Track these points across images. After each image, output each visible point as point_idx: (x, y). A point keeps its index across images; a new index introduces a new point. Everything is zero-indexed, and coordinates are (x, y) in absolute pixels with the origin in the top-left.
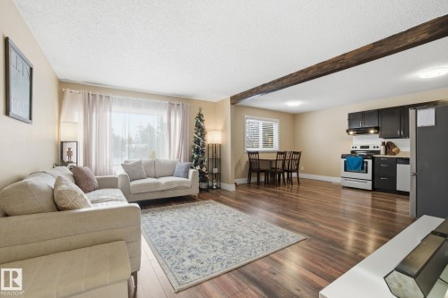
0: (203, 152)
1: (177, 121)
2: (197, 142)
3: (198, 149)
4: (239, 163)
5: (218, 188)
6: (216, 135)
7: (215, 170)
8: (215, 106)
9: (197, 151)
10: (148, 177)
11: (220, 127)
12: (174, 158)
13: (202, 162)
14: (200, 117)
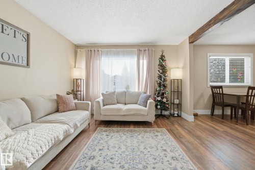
0: (165, 86)
1: (144, 62)
2: (160, 77)
3: (160, 83)
4: (202, 96)
5: (179, 116)
6: (177, 72)
7: (176, 101)
8: (176, 49)
9: (160, 85)
10: (118, 103)
11: (181, 65)
12: (142, 89)
13: (163, 94)
14: (162, 58)
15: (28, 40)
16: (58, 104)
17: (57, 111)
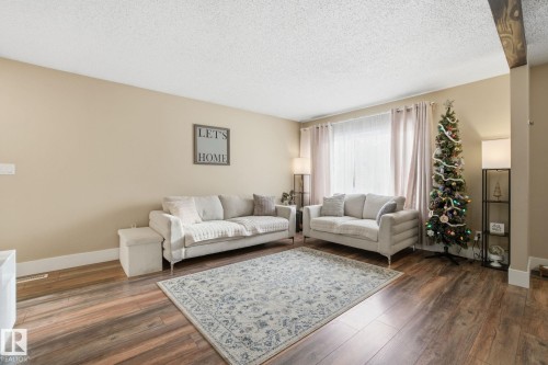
2: (438, 166)
7: (496, 228)
10: (345, 215)
15: (228, 137)
16: (254, 205)
17: (252, 214)
